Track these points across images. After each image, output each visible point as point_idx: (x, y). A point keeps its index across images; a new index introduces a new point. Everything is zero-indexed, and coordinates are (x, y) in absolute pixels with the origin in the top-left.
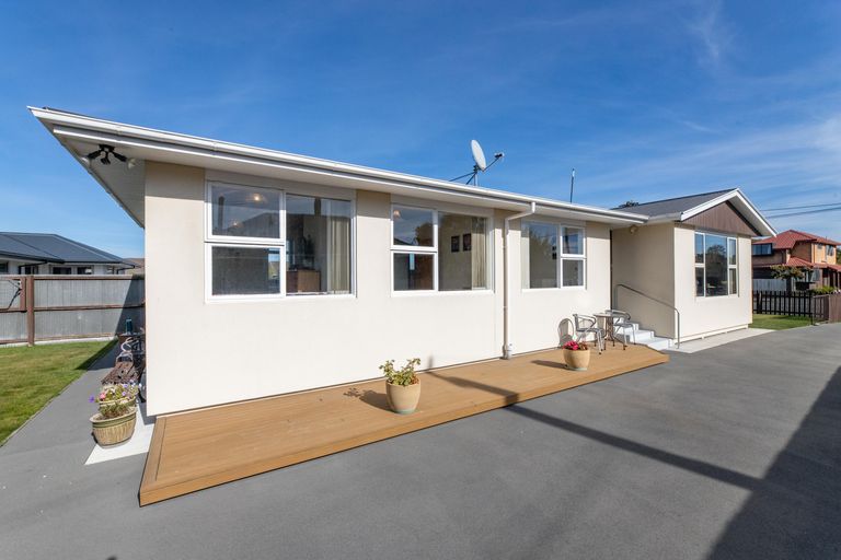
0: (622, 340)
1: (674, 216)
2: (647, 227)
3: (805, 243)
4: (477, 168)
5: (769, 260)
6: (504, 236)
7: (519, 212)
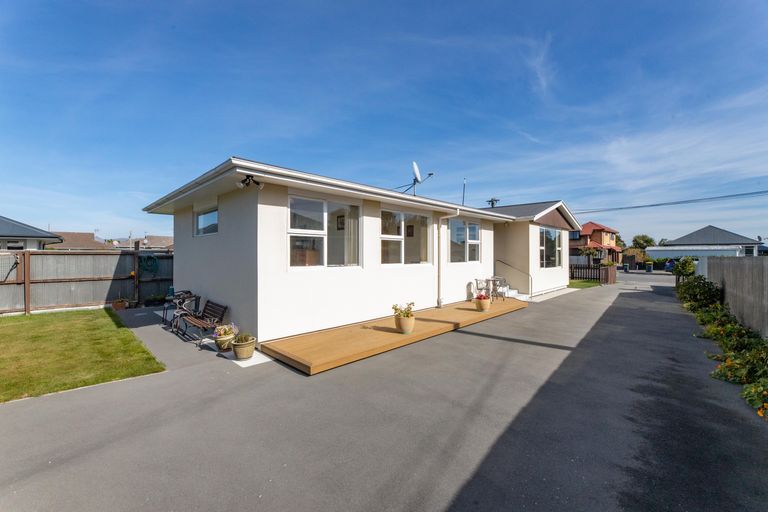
0: (501, 295)
1: (529, 218)
2: (515, 223)
3: (599, 231)
4: (416, 180)
5: (578, 243)
6: (438, 229)
7: (450, 214)
